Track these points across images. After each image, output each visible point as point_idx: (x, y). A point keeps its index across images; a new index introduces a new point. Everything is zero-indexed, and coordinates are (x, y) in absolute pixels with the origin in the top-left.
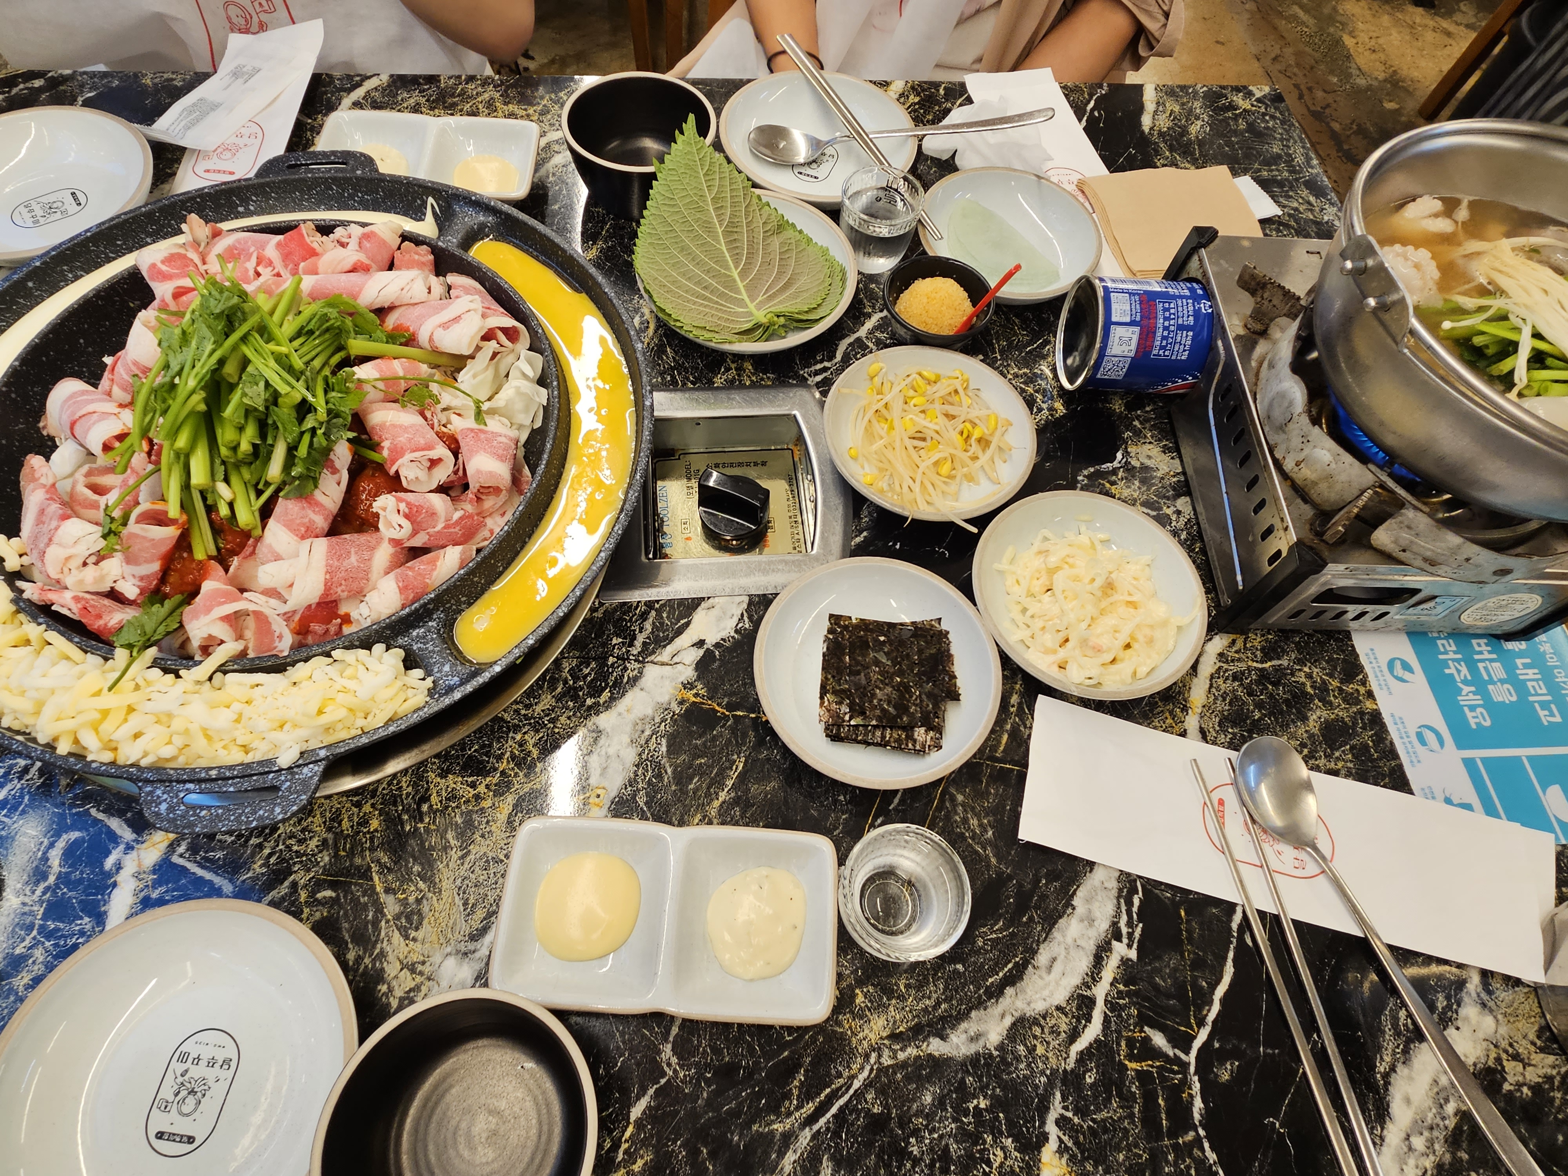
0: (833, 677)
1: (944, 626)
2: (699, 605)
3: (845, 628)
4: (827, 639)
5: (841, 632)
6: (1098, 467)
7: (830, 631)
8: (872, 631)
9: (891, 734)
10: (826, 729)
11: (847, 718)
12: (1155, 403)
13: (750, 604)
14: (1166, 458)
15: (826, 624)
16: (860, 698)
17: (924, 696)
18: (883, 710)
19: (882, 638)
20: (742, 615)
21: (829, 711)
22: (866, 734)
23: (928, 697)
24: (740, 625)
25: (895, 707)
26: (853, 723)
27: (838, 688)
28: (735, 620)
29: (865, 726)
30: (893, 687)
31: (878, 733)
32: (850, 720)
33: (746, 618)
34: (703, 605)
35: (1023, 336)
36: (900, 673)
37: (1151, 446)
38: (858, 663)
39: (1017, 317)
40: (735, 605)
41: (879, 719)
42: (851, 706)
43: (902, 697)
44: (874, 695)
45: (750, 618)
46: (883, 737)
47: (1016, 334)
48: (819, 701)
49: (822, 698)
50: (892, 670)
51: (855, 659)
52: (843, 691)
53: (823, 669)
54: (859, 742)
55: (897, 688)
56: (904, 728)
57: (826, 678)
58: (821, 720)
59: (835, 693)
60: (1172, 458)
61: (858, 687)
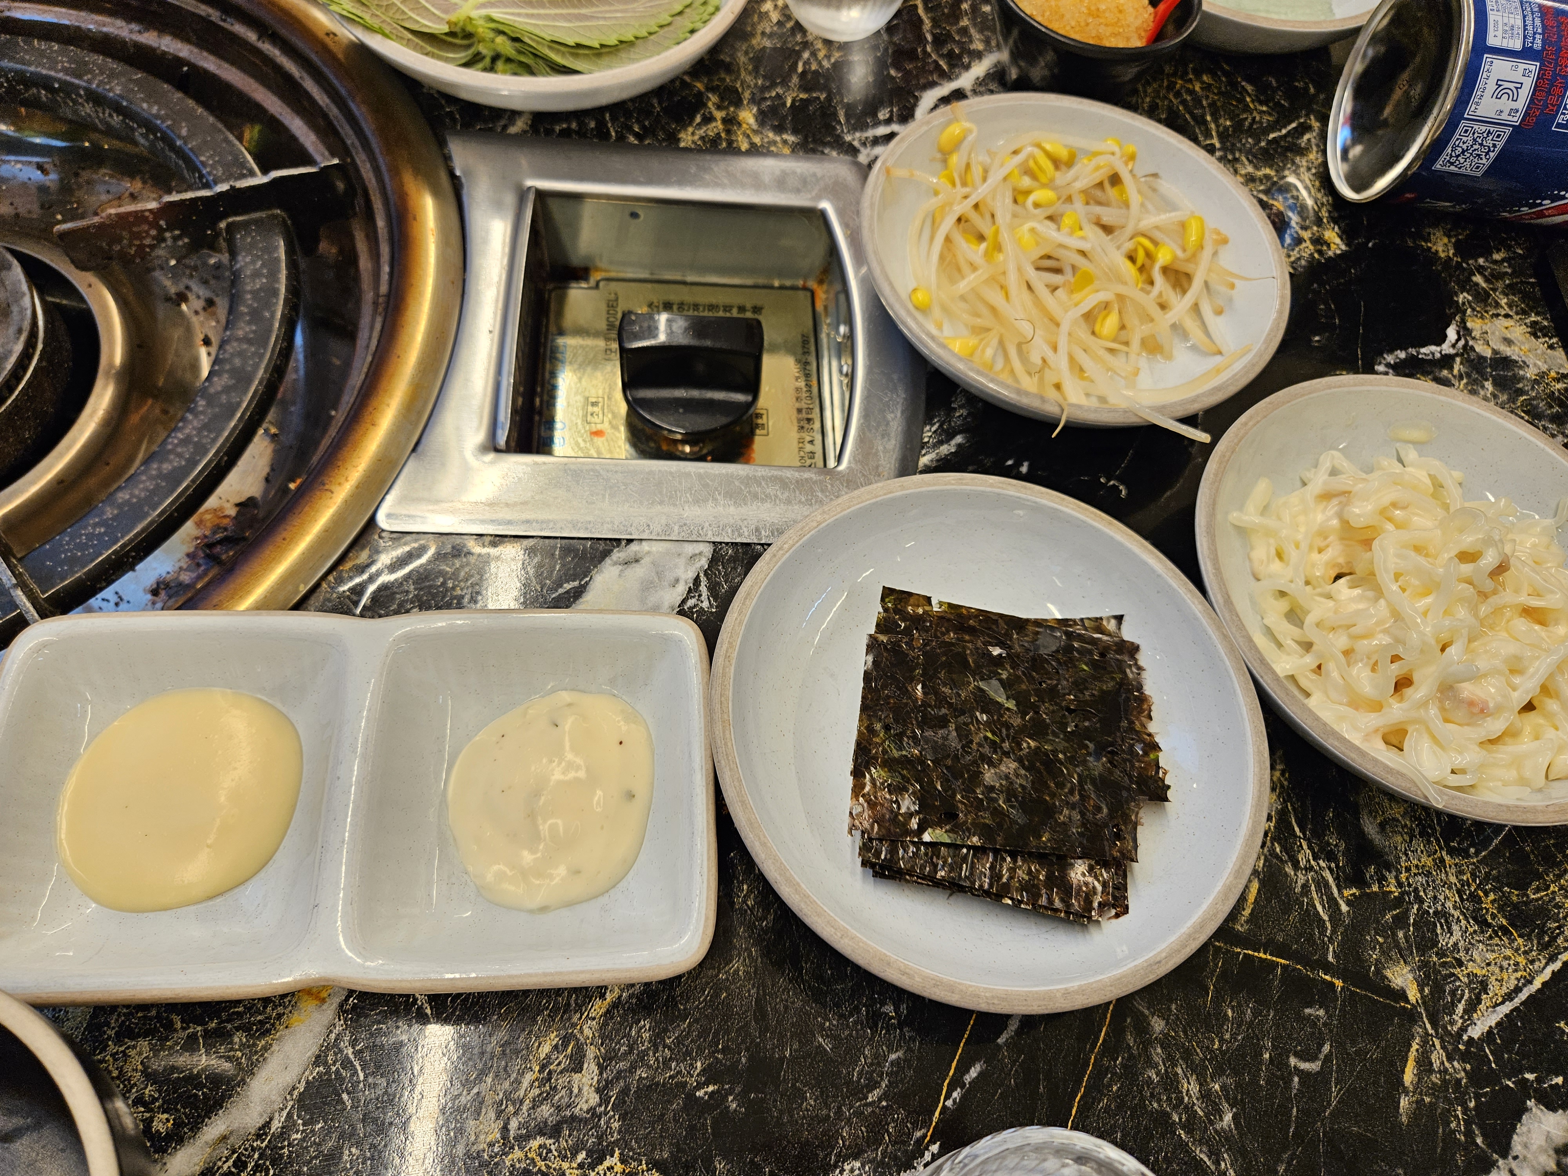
0: (887, 728)
1: (1128, 634)
2: (606, 554)
3: (917, 621)
4: (873, 645)
5: (907, 632)
6: (1413, 351)
7: (881, 627)
8: (972, 631)
9: (1012, 871)
10: (865, 848)
11: (914, 824)
12: (1509, 248)
13: (714, 560)
14: (1540, 345)
15: (875, 610)
16: (945, 782)
17: (1088, 786)
18: (997, 812)
19: (996, 651)
20: (697, 581)
21: (872, 805)
22: (955, 867)
23: (1097, 789)
24: (691, 602)
25: (1023, 806)
26: (927, 837)
27: (896, 754)
28: (681, 589)
29: (954, 847)
30: (1020, 760)
31: (985, 866)
32: (921, 829)
33: (703, 589)
34: (617, 555)
35: (1261, 113)
36: (1038, 730)
37: (1509, 323)
38: (942, 701)
39: (1249, 82)
40: (682, 562)
41: (985, 831)
42: (924, 800)
43: (1039, 784)
44: (976, 776)
45: (713, 589)
46: (996, 876)
47: (1246, 109)
48: (850, 781)
49: (858, 773)
50: (1017, 721)
51: (937, 693)
52: (906, 762)
53: (864, 708)
54: (937, 884)
55: (1030, 762)
56: (1041, 857)
57: (870, 730)
58: (852, 828)
59: (889, 764)
60: (1551, 347)
61: (941, 752)
